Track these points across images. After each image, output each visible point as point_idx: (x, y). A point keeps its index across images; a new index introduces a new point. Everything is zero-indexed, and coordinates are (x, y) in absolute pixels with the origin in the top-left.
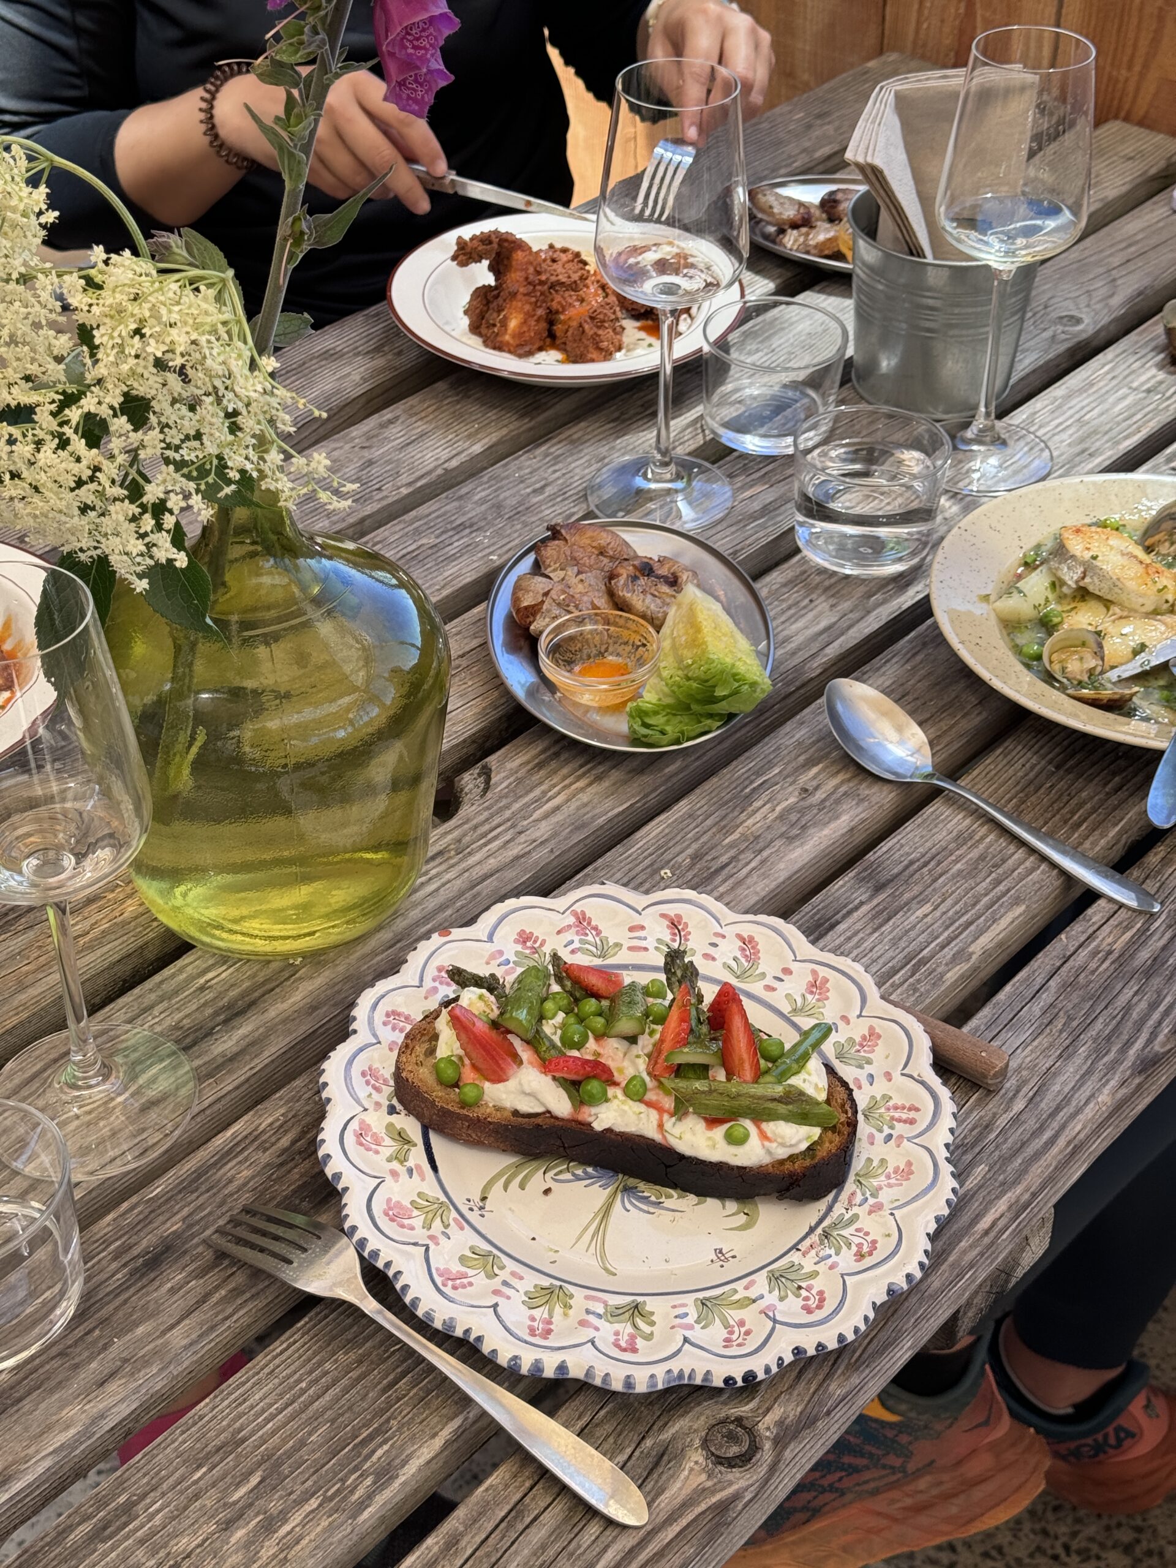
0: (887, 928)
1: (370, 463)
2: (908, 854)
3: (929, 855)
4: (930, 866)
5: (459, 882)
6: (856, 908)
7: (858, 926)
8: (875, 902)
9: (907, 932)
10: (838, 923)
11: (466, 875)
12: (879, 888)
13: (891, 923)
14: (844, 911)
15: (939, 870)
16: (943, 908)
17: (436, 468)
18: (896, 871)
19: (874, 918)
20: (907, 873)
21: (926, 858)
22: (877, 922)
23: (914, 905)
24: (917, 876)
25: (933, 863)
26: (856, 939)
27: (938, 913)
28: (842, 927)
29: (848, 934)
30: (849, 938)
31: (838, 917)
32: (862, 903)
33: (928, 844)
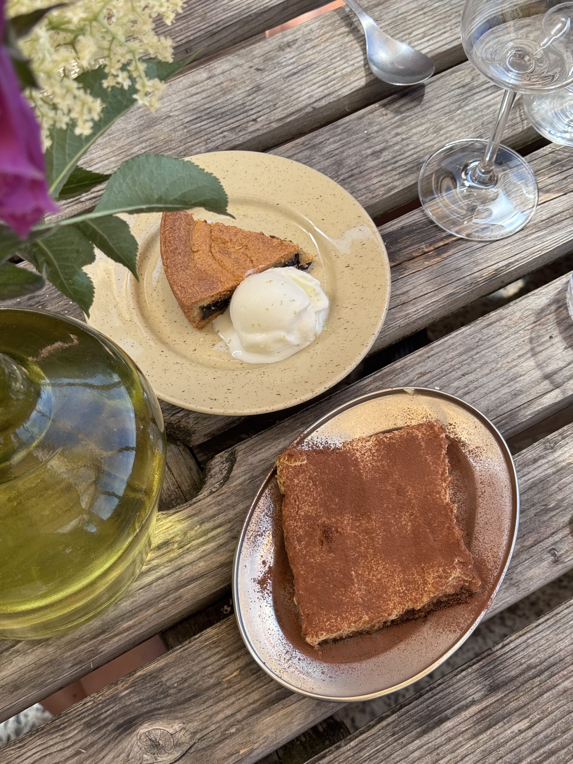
0: (484, 737)
1: (258, 88)
2: (530, 657)
3: (546, 664)
4: (542, 677)
5: (168, 580)
6: (467, 707)
7: (463, 728)
8: (484, 704)
9: (499, 746)
10: (447, 719)
11: (178, 573)
12: (493, 689)
13: (489, 732)
14: (455, 707)
15: (549, 683)
16: (537, 728)
17: (306, 106)
18: (513, 673)
19: (478, 722)
20: (521, 679)
21: (542, 667)
22: (478, 727)
23: (514, 718)
24: (527, 685)
25: (546, 674)
26: (454, 742)
27: (530, 733)
28: (448, 724)
29: (451, 734)
30: (450, 739)
31: (449, 712)
32: (473, 703)
33: (550, 651)
